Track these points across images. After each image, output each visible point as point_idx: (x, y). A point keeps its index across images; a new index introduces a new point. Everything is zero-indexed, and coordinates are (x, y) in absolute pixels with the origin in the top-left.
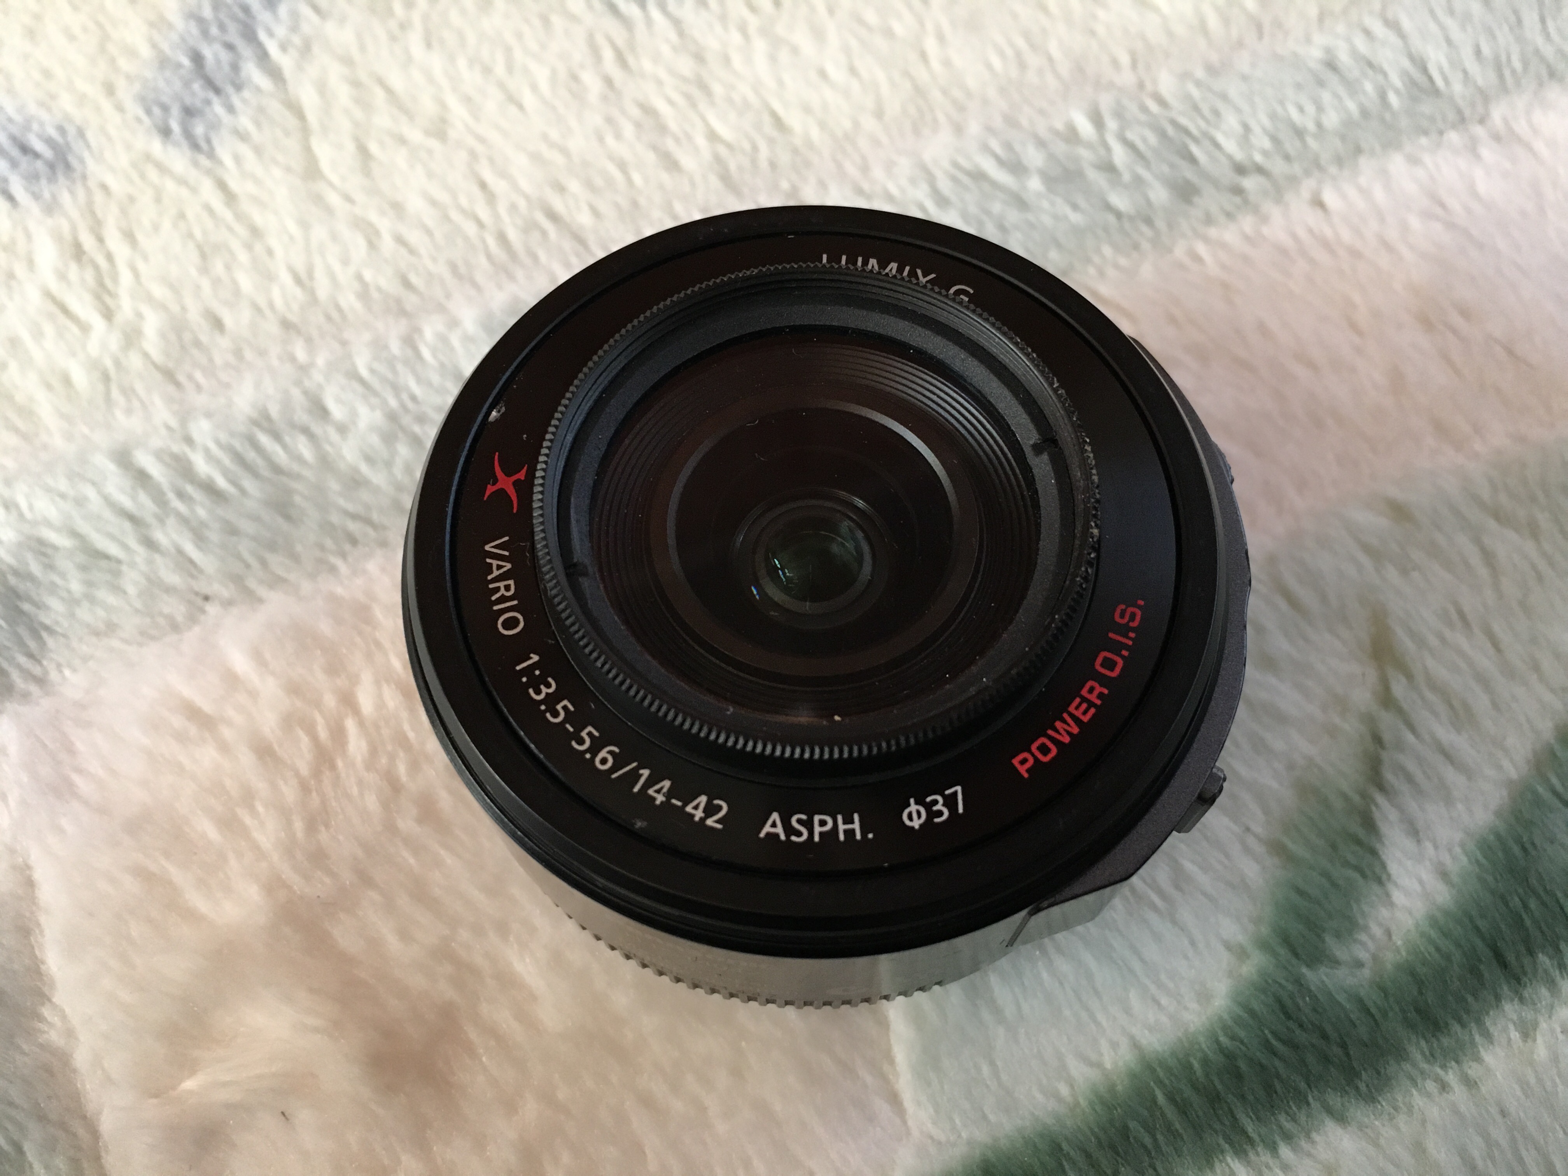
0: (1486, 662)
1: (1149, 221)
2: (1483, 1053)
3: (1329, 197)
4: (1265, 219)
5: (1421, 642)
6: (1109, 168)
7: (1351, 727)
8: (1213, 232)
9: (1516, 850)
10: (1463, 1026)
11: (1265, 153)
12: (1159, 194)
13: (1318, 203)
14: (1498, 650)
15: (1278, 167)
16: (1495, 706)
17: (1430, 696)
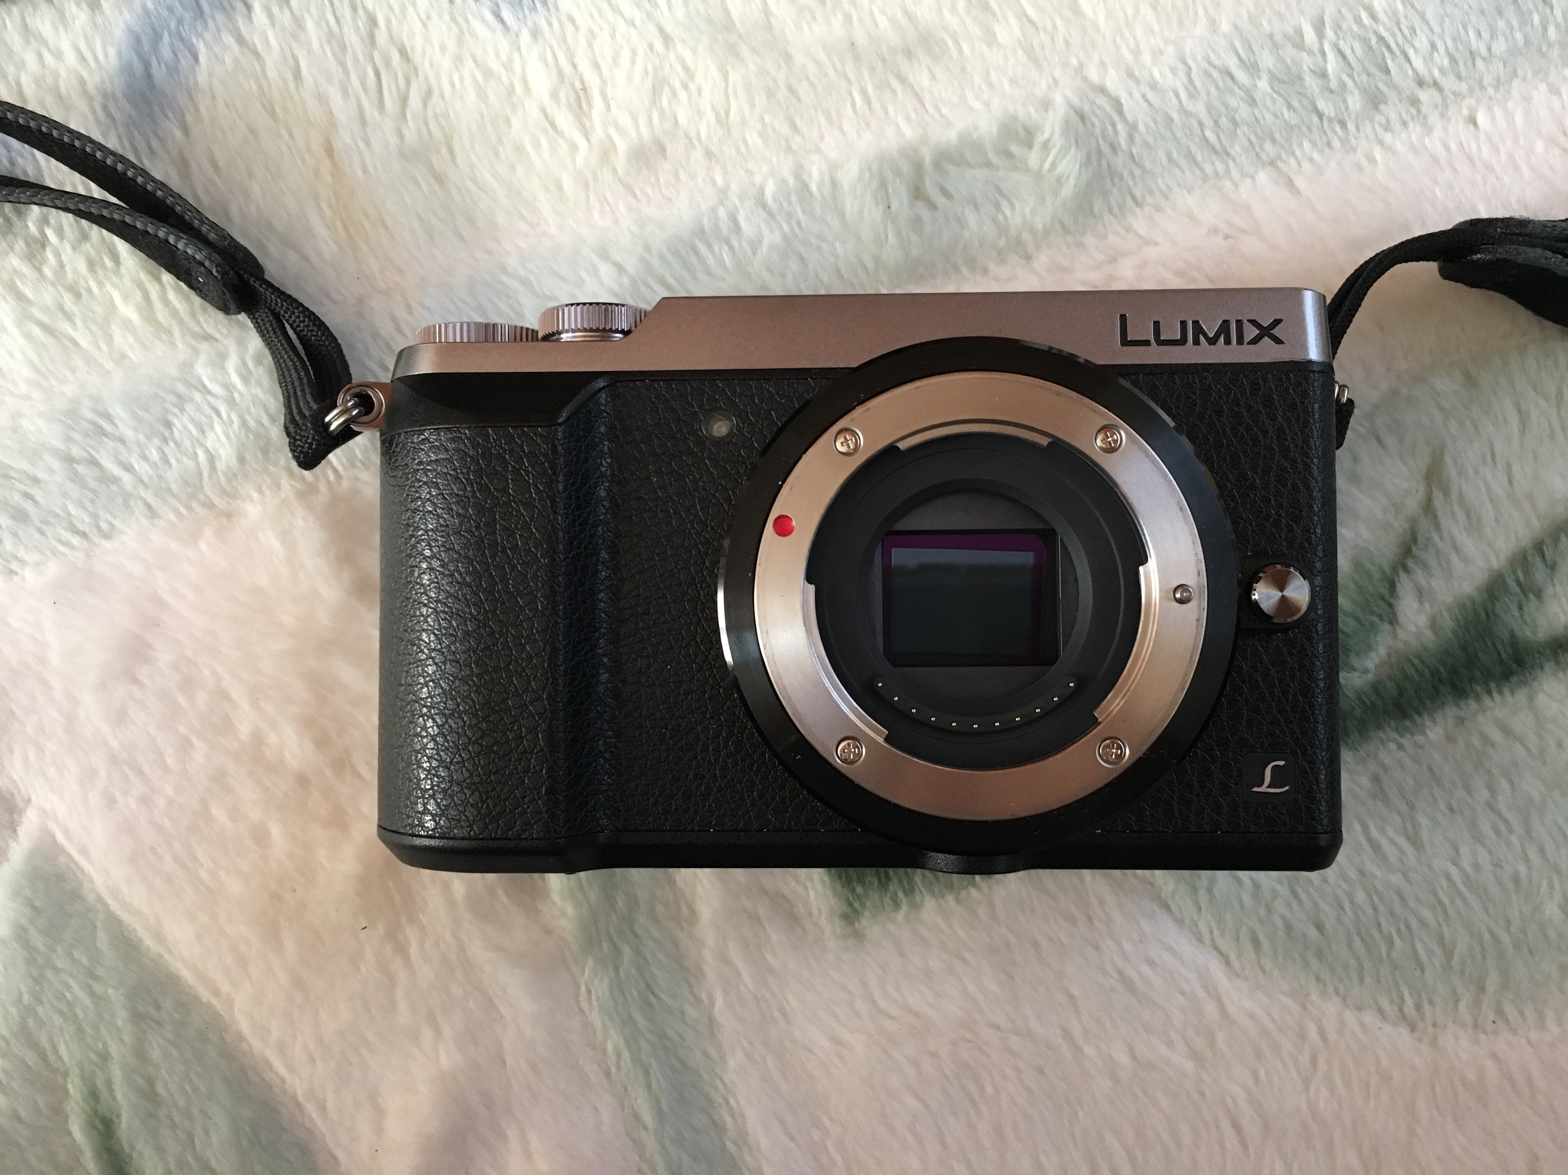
0: (1499, 491)
1: (1343, 124)
2: (1428, 732)
3: (1482, 118)
4: (1428, 129)
5: (1461, 473)
6: (1323, 75)
7: (1399, 525)
8: (1388, 137)
9: (1483, 615)
10: (1421, 716)
11: (1442, 71)
12: (1355, 102)
13: (1473, 121)
14: (1510, 482)
15: (1449, 83)
16: (1497, 520)
17: (1456, 508)
